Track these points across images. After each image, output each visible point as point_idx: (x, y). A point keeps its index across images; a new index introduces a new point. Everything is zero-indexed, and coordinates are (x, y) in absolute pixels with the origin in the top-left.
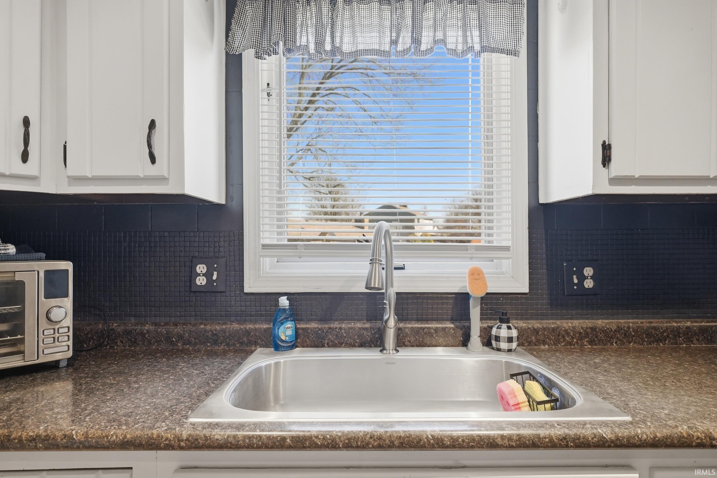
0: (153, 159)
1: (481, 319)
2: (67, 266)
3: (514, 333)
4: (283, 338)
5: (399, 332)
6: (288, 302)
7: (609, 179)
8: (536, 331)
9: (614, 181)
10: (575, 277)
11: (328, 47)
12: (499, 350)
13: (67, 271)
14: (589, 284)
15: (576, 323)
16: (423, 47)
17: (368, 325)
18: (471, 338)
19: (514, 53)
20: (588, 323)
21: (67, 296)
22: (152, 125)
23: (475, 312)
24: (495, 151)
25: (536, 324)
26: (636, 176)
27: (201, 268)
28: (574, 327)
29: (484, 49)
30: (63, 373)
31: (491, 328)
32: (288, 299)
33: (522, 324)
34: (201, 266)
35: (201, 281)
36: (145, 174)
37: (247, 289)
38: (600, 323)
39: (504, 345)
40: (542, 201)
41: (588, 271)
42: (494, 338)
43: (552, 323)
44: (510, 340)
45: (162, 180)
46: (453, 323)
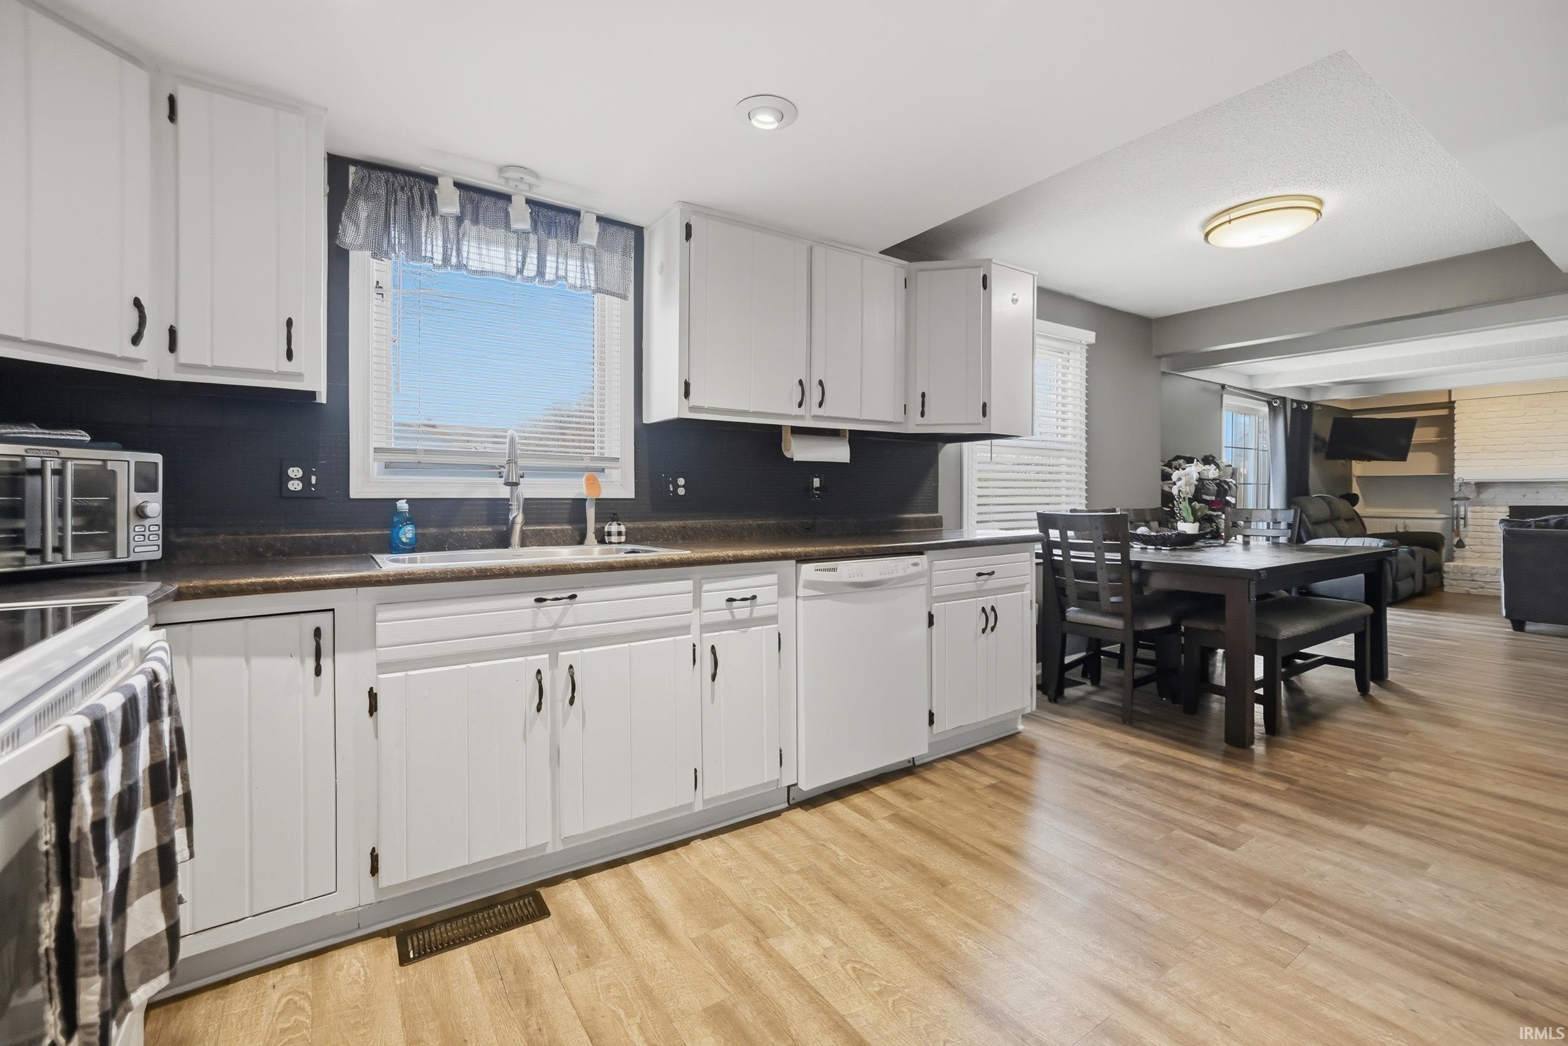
0: (289, 355)
1: (596, 522)
2: (158, 458)
3: (623, 528)
4: (404, 540)
5: (523, 533)
6: (407, 505)
7: (689, 407)
8: (640, 530)
9: (693, 409)
10: (671, 486)
11: (454, 260)
12: (610, 543)
13: (156, 464)
14: (681, 491)
15: (672, 523)
16: (547, 277)
17: (490, 529)
18: (587, 535)
19: (624, 297)
20: (681, 523)
21: (156, 490)
22: (289, 323)
23: (591, 513)
24: (606, 382)
25: (641, 525)
26: (706, 407)
27: (295, 472)
28: (670, 526)
29: (598, 290)
30: (144, 575)
31: (604, 528)
32: (407, 503)
33: (630, 525)
34: (295, 469)
35: (295, 486)
36: (280, 370)
37: (353, 494)
38: (690, 523)
39: (614, 539)
40: (645, 421)
41: (681, 481)
42: (606, 534)
43: (652, 524)
44: (620, 534)
45: (299, 376)
46: (570, 525)
